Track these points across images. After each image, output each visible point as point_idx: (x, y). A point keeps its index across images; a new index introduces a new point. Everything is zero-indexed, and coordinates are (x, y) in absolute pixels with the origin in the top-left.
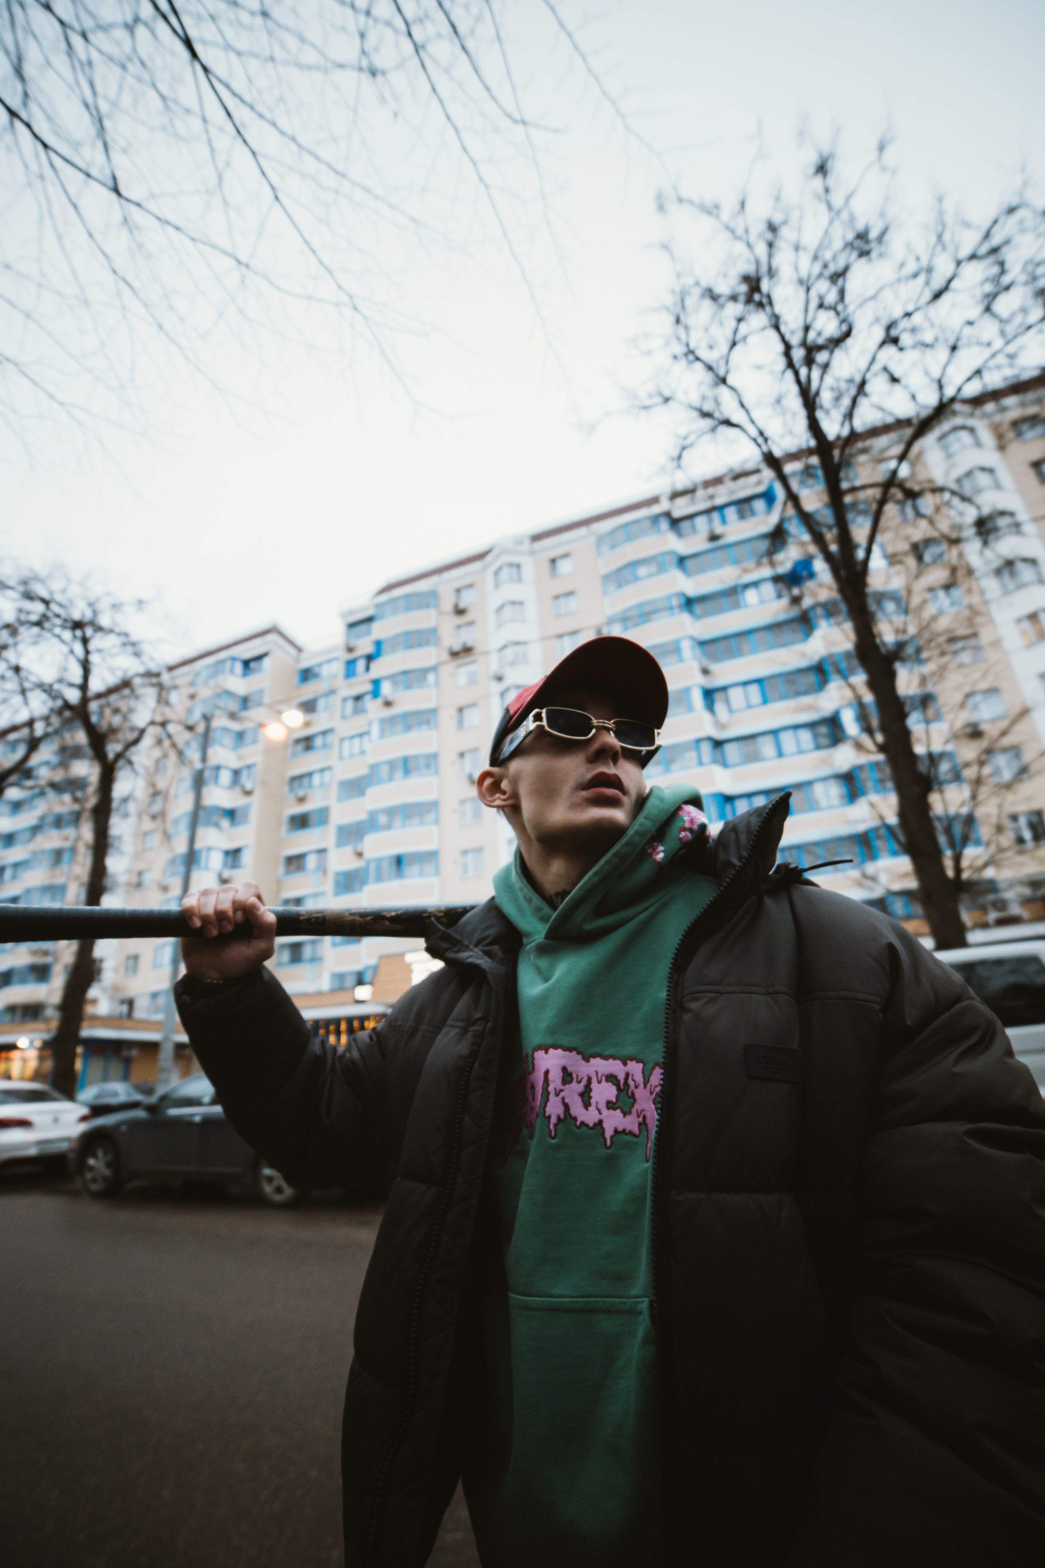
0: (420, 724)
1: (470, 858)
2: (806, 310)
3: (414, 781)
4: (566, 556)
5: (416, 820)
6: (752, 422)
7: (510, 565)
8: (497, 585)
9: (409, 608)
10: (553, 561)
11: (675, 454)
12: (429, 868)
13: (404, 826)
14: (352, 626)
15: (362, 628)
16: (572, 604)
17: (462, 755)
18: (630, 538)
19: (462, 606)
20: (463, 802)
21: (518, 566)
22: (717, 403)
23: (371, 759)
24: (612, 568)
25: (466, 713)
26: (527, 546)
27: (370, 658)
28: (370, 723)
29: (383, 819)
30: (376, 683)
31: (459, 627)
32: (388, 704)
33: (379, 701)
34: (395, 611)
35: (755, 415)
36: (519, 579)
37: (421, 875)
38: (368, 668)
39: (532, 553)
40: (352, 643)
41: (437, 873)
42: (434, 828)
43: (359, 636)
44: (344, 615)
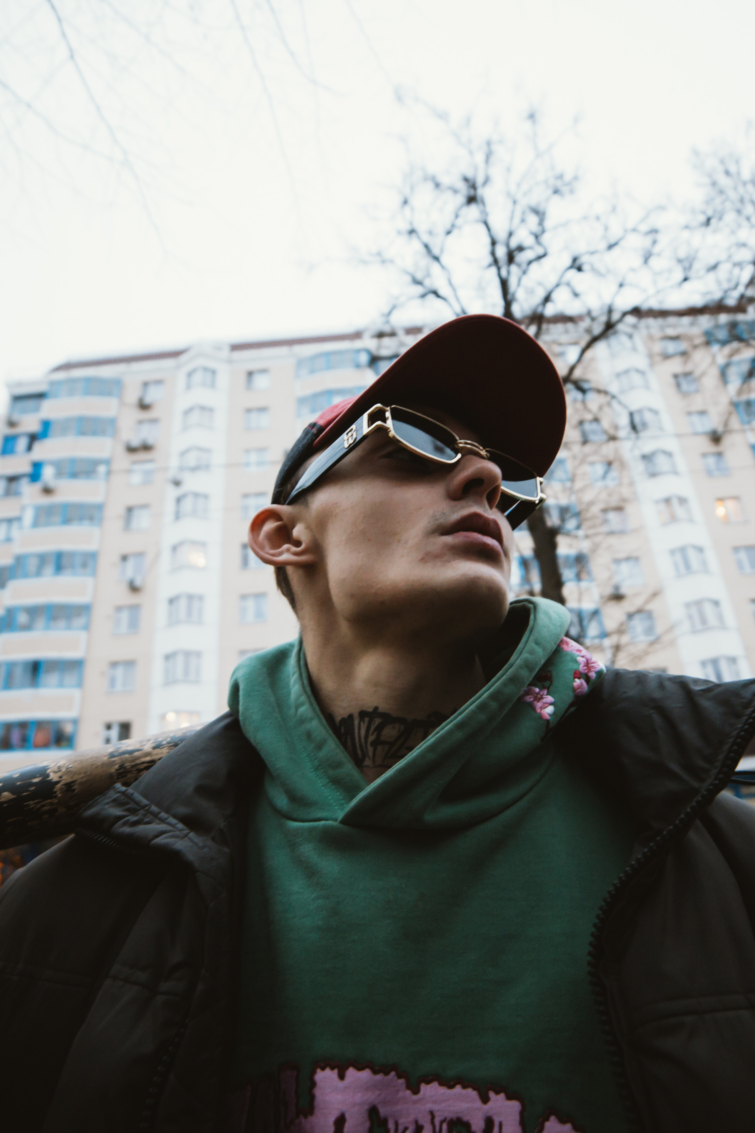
0: (81, 519)
1: (119, 672)
2: (512, 218)
3: (66, 579)
4: (264, 371)
5: (62, 623)
6: (457, 299)
7: (206, 369)
8: (189, 387)
9: (88, 392)
10: (250, 374)
11: (386, 310)
12: (70, 678)
13: (47, 628)
14: (17, 399)
15: (31, 404)
16: (264, 420)
17: (124, 558)
18: (330, 367)
19: (148, 400)
20: (119, 609)
21: (214, 372)
22: (428, 275)
23: (17, 548)
24: (308, 391)
25: (136, 513)
26: (226, 353)
27: (33, 438)
28: (23, 508)
29: (22, 618)
30: (37, 466)
31: (141, 422)
32: (47, 491)
33: (38, 486)
34: (71, 393)
35: (461, 293)
36: (213, 385)
37: (61, 685)
38: (29, 448)
39: (230, 361)
40: (16, 417)
41: (80, 684)
42: (83, 635)
43: (25, 411)
44: (9, 386)
